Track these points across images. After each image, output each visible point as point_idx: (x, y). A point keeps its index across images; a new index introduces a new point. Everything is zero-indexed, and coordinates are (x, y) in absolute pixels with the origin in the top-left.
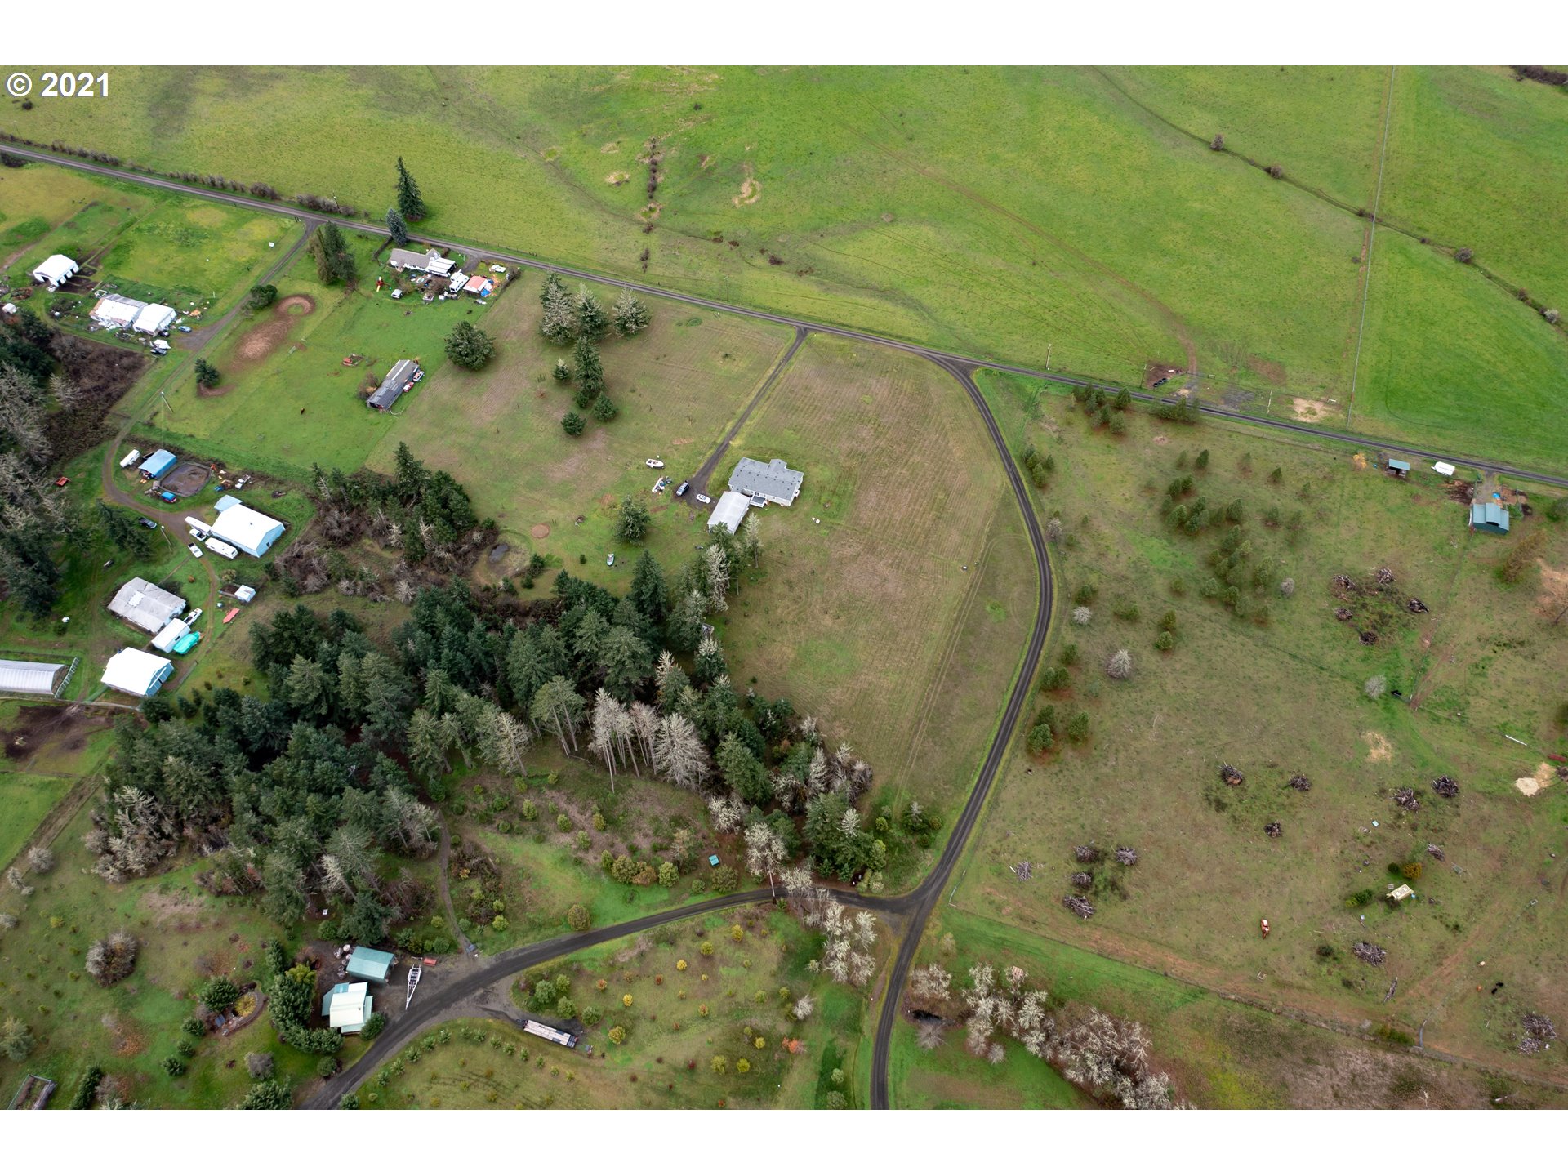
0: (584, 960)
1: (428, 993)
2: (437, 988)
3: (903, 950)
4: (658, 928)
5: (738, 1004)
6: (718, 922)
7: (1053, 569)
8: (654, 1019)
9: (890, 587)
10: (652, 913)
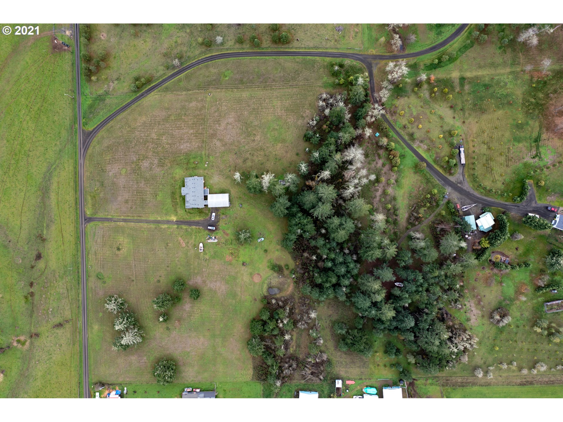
0: (432, 159)
1: (468, 201)
2: (464, 199)
3: (384, 59)
4: (409, 142)
5: (424, 104)
6: (398, 123)
7: (196, 60)
8: (442, 127)
9: (231, 120)
10: (405, 146)
